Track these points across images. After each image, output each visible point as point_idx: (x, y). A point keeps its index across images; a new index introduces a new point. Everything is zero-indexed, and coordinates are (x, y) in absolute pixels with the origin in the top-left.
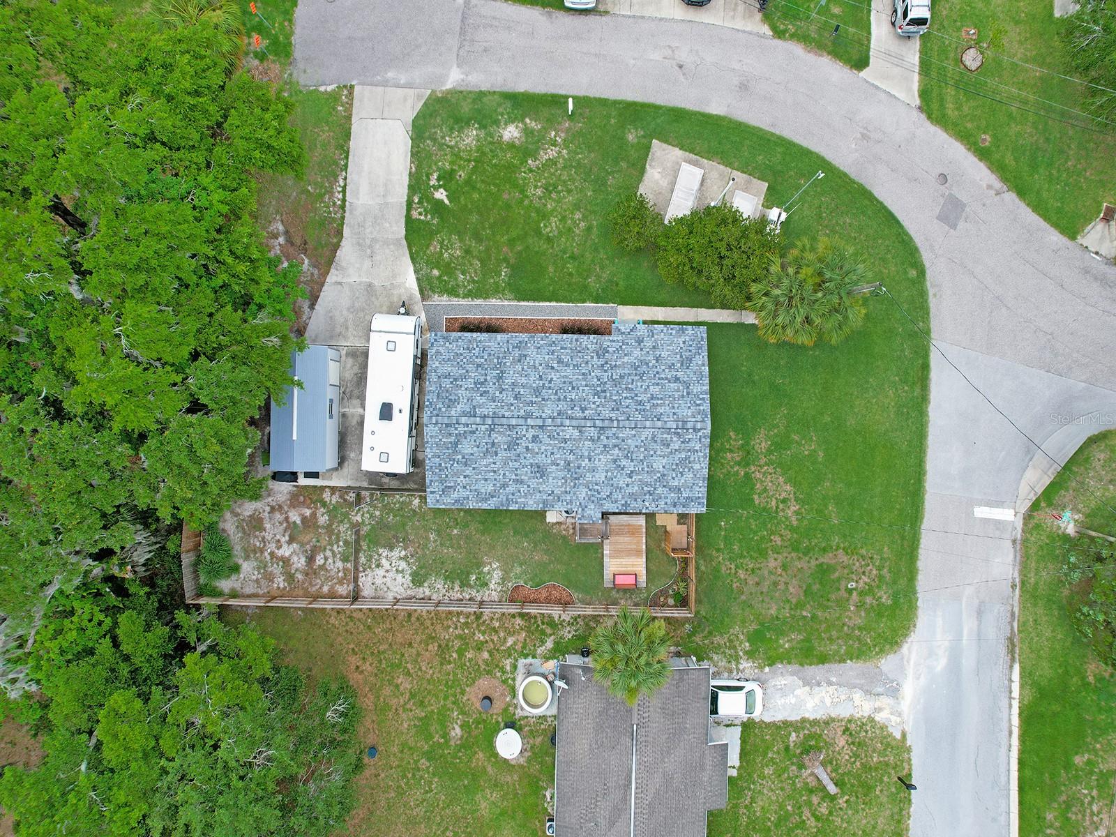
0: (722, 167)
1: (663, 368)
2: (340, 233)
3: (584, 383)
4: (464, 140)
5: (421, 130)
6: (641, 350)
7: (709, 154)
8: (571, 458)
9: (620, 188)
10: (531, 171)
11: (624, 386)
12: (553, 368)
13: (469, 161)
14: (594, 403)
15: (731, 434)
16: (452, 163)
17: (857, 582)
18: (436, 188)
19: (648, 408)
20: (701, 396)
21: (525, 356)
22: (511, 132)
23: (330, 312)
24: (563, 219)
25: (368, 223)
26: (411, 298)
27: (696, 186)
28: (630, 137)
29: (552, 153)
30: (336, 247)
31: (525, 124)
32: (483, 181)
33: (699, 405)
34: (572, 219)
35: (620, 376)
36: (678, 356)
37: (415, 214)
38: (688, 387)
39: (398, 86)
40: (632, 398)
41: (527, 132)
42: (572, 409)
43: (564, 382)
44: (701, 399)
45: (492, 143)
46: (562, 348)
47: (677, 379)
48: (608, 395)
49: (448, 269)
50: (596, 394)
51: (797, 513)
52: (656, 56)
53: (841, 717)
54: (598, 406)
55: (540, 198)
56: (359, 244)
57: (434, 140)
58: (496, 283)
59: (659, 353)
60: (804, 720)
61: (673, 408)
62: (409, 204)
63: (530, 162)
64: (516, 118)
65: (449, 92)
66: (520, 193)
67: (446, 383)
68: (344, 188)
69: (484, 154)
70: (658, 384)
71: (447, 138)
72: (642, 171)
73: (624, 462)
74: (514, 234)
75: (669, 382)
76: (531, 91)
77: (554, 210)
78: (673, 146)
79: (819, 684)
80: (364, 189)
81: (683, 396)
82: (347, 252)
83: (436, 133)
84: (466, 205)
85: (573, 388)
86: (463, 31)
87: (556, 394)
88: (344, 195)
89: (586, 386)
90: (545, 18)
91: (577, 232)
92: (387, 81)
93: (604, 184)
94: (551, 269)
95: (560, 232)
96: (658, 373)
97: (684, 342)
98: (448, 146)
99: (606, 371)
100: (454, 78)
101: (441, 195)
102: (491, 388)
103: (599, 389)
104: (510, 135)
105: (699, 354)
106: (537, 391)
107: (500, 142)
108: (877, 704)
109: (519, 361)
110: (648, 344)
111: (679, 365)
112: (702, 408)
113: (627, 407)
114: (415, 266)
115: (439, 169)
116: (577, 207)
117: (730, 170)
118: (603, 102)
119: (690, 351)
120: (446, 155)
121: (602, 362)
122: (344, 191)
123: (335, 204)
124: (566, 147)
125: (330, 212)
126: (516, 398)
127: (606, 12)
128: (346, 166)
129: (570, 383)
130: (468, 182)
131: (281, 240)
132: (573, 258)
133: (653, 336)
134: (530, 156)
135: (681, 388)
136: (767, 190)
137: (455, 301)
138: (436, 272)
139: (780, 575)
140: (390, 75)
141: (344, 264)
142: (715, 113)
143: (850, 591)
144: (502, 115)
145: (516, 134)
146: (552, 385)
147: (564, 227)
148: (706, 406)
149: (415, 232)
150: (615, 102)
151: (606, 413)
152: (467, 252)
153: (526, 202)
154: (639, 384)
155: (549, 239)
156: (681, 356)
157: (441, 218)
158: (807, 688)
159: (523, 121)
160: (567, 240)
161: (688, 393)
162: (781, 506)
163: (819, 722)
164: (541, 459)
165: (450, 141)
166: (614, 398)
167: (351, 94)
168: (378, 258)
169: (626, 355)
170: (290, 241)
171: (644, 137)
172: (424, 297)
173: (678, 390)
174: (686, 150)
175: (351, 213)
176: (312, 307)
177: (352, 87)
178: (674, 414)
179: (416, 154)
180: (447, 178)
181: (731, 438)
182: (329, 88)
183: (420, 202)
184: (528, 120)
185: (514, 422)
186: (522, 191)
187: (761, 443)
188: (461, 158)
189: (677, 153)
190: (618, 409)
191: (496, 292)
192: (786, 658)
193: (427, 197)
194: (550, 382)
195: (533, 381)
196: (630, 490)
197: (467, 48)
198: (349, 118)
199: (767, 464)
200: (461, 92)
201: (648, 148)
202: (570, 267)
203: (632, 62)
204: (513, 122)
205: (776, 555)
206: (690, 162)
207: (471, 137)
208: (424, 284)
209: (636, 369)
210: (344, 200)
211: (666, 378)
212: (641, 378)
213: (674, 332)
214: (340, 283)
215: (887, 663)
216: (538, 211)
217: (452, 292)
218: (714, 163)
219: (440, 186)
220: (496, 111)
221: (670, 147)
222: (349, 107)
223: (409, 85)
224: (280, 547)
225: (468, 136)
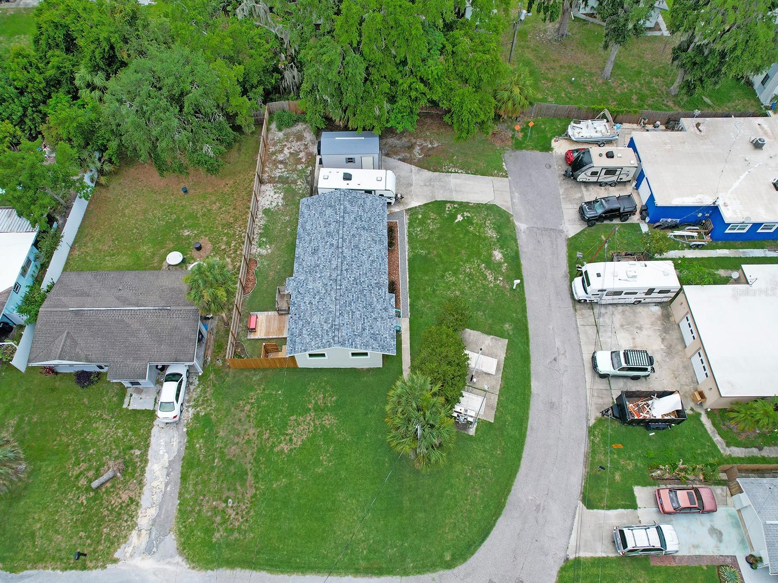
0: (499, 387)
1: (371, 321)
2: (435, 171)
3: (361, 273)
4: (489, 230)
5: (491, 208)
6: (381, 310)
8: (321, 266)
9: (477, 319)
10: (479, 265)
11: (359, 296)
12: (369, 257)
13: (479, 232)
14: (350, 277)
15: (335, 398)
16: (477, 224)
17: (232, 507)
18: (463, 215)
19: (347, 309)
21: (376, 243)
22: (498, 255)
23: (398, 167)
24: (455, 284)
25: (441, 183)
26: (407, 204)
27: (485, 370)
28: (507, 326)
29: (490, 277)
30: (429, 170)
31: (503, 263)
32: (469, 239)
34: (455, 289)
35: (365, 295)
37: (448, 205)
39: (512, 198)
40: (353, 300)
41: (500, 264)
42: (347, 264)
43: (361, 262)
44: (352, 342)
45: (490, 245)
46: (380, 263)
47: (364, 329)
48: (355, 286)
49: (422, 223)
50: (355, 279)
51: (282, 451)
52: (558, 344)
53: (142, 496)
54: (348, 279)
55: (464, 271)
56: (431, 179)
57: (487, 215)
58: (416, 248)
59: (379, 320)
60: (146, 461)
61: (347, 324)
62: (453, 202)
63: (483, 265)
64: (505, 258)
65: (514, 224)
66: (466, 260)
67: (361, 202)
68: (457, 172)
69: (484, 240)
70: (361, 317)
72: (489, 334)
73: (317, 297)
74: (444, 257)
75: (362, 324)
76: (522, 267)
77: (459, 279)
78: (506, 353)
79: (168, 475)
80: (458, 181)
81: (354, 332)
82: (427, 174)
83: (491, 216)
84: (456, 231)
85: (358, 267)
86: (546, 229)
87: (355, 257)
88: (454, 172)
89: (360, 274)
90: (563, 273)
91: (448, 293)
92: (513, 193)
93: (477, 309)
94: (427, 278)
95: (447, 282)
96: (367, 318)
97: (386, 337)
98: (485, 222)
99: (368, 287)
100: (521, 226)
101: (460, 218)
102: (359, 223)
103: (358, 281)
104: (496, 255)
105: (379, 346)
106: (357, 247)
107: (491, 249)
108: (143, 532)
109: (373, 240)
110: (385, 315)
111: (372, 331)
113: (348, 296)
114: (422, 206)
115: (472, 217)
116: (462, 292)
117: (498, 393)
118: (524, 309)
119: (381, 340)
120: (480, 221)
121: (373, 285)
122: (455, 172)
123: (449, 168)
124: (494, 286)
125: (445, 166)
126: (353, 235)
127: (576, 310)
128: (469, 174)
130: (468, 232)
131: (430, 146)
133: (389, 318)
134: (486, 265)
135: (359, 331)
136: (489, 422)
137: (406, 227)
138: (420, 216)
139: (243, 439)
140: (517, 194)
141: (421, 172)
142: (532, 384)
143: (226, 501)
144: (507, 251)
145: (497, 258)
146: (360, 255)
147: (450, 285)
148: (347, 346)
149: (439, 205)
150: (525, 317)
151: (345, 283)
152: (432, 232)
153: (461, 263)
154: (361, 305)
155: (443, 276)
156: (378, 334)
157: (448, 218)
158: (167, 465)
159: (505, 262)
160: (444, 287)
161: (355, 335)
162: (288, 438)
163: (143, 475)
164: (321, 250)
165: (488, 223)
166: (353, 289)
167: (504, 176)
168: (425, 188)
169: (377, 300)
170: (430, 149)
171: (508, 334)
172: (407, 210)
173: (357, 329)
174: (505, 362)
175: (446, 175)
176: (399, 159)
177: (507, 177)
178: (344, 324)
179: (478, 207)
180: (469, 221)
181: (332, 397)
182: (505, 167)
183: (454, 208)
184: (506, 264)
185: (341, 232)
186: (467, 261)
187: (329, 420)
188: (480, 228)
189: (503, 356)
190: (346, 290)
191: (412, 248)
192: (190, 446)
193: (458, 211)
194: (362, 254)
195: (363, 245)
196: (302, 304)
197: (538, 232)
198: (492, 175)
199: (315, 424)
200: (514, 230)
201: (502, 336)
203: (551, 327)
204: (503, 256)
205: (257, 434)
206: (498, 364)
207: (491, 234)
208: (414, 211)
209: (369, 305)
210: (451, 172)
211: (364, 323)
212: (364, 307)
214: (411, 171)
215: (171, 541)
216: (457, 270)
217: (411, 225)
218: (500, 382)
219: (464, 217)
220: (508, 247)
221: (505, 351)
222: (498, 176)
223: (513, 204)
224: (288, 148)
225: (492, 232)
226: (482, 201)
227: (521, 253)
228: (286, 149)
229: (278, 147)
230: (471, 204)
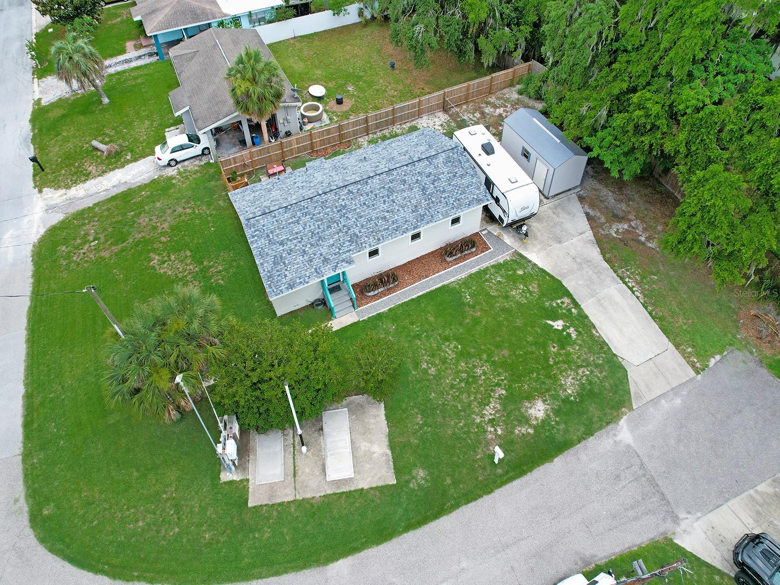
1: (297, 248)
2: (608, 261)
3: (358, 210)
4: (573, 379)
5: (614, 366)
6: (321, 255)
7: (329, 502)
8: (345, 171)
9: (407, 418)
10: (498, 385)
11: (325, 221)
12: (388, 212)
13: (556, 363)
14: (343, 200)
15: (222, 282)
16: (568, 354)
17: (90, 246)
18: (565, 328)
19: (298, 213)
20: (256, 238)
21: (413, 212)
22: (538, 410)
23: (573, 216)
24: (444, 361)
25: (594, 277)
26: (526, 248)
28: (421, 473)
29: (489, 411)
30: (603, 252)
31: (530, 426)
32: (533, 353)
33: (255, 231)
34: (436, 365)
35: (331, 227)
36: (287, 262)
37: (566, 300)
38: (270, 241)
39: (663, 395)
40: (314, 215)
41: (525, 420)
42: (359, 189)
43: (373, 205)
44: (256, 236)
45: (548, 390)
46: (388, 229)
47: (282, 243)
48: (335, 210)
49: (513, 279)
50: (344, 207)
51: (151, 260)
54: (339, 199)
55: (475, 367)
56: (588, 261)
57: (597, 366)
58: (468, 288)
59: (305, 258)
61: (277, 221)
62: (576, 305)
63: (504, 392)
64: (543, 427)
65: (618, 418)
66: (494, 361)
67: (460, 171)
68: (633, 292)
69: (549, 377)
70: (297, 233)
71: (588, 373)
72: (392, 446)
74: (478, 328)
75: (287, 239)
76: (547, 464)
77: (457, 364)
78: (371, 488)
80: (618, 297)
81: (272, 232)
82: (594, 253)
83: (601, 372)
84: (532, 327)
85: (365, 204)
86: (652, 482)
87: (376, 195)
88: (628, 287)
89: (355, 210)
90: (588, 553)
91: (425, 357)
92: (676, 394)
93: (423, 412)
94: (431, 319)
95: (440, 349)
96: (300, 242)
97: (286, 276)
98: (582, 366)
99: (344, 226)
100: (624, 433)
101: (558, 325)
102: (426, 181)
103: (344, 211)
104: (538, 408)
105: (268, 271)
106: (391, 191)
107: (542, 394)
109: (416, 206)
110: (317, 262)
111: (284, 255)
112: (253, 229)
113: (315, 207)
114: (539, 268)
115: (575, 343)
116: (438, 377)
118: (470, 497)
119: (278, 271)
120: (578, 358)
121: (351, 232)
122: (631, 289)
123: (629, 278)
124: (479, 426)
125: (628, 270)
126: (404, 181)
128: (646, 308)
129: (368, 207)
130: (544, 346)
131: (643, 239)
132: (418, 337)
133: (316, 269)
134: (506, 398)
135: (276, 238)
137: (492, 262)
138: (520, 272)
139: (157, 222)
140: (678, 401)
141: (589, 246)
144: (557, 423)
145: (532, 412)
146: (381, 199)
147: (439, 355)
148: (248, 232)
149: (557, 288)
150: (457, 506)
152: (507, 297)
153: (485, 356)
154: (313, 227)
155: (447, 339)
156: (284, 263)
157: (543, 308)
159: (535, 428)
160: (431, 347)
161: (268, 236)
162: (165, 259)
164: (367, 163)
165: (583, 372)
166: (329, 210)
167: (693, 366)
168: (570, 260)
169: (333, 245)
170: (639, 242)
171: (408, 482)
172: (516, 253)
173: (277, 236)
175: (612, 277)
176: (587, 214)
177: (698, 373)
178: (275, 217)
179: (602, 346)
180: (563, 340)
181: (222, 280)
182: (712, 361)
183: (569, 310)
184: (531, 431)
186: (494, 363)
187: (194, 287)
188: (565, 362)
190: (323, 203)
191: (465, 283)
193: (567, 316)
194: (385, 201)
195: (398, 198)
197: (636, 468)
198: (677, 346)
199: (185, 277)
200: (608, 423)
201: (398, 471)
202: (416, 328)
203: (464, 565)
204: (543, 421)
207: (570, 385)
208: (523, 261)
209: (320, 237)
210: (625, 283)
211: (291, 241)
212: (313, 233)
213: (298, 281)
214: (581, 234)
216: (470, 355)
217: (498, 267)
219: (564, 330)
220: (566, 423)
222: (686, 356)
223: (655, 401)
224: (504, 111)
225: (573, 384)
226: (616, 348)
227: (571, 451)
228: (502, 109)
229: (497, 102)
230: (594, 332)
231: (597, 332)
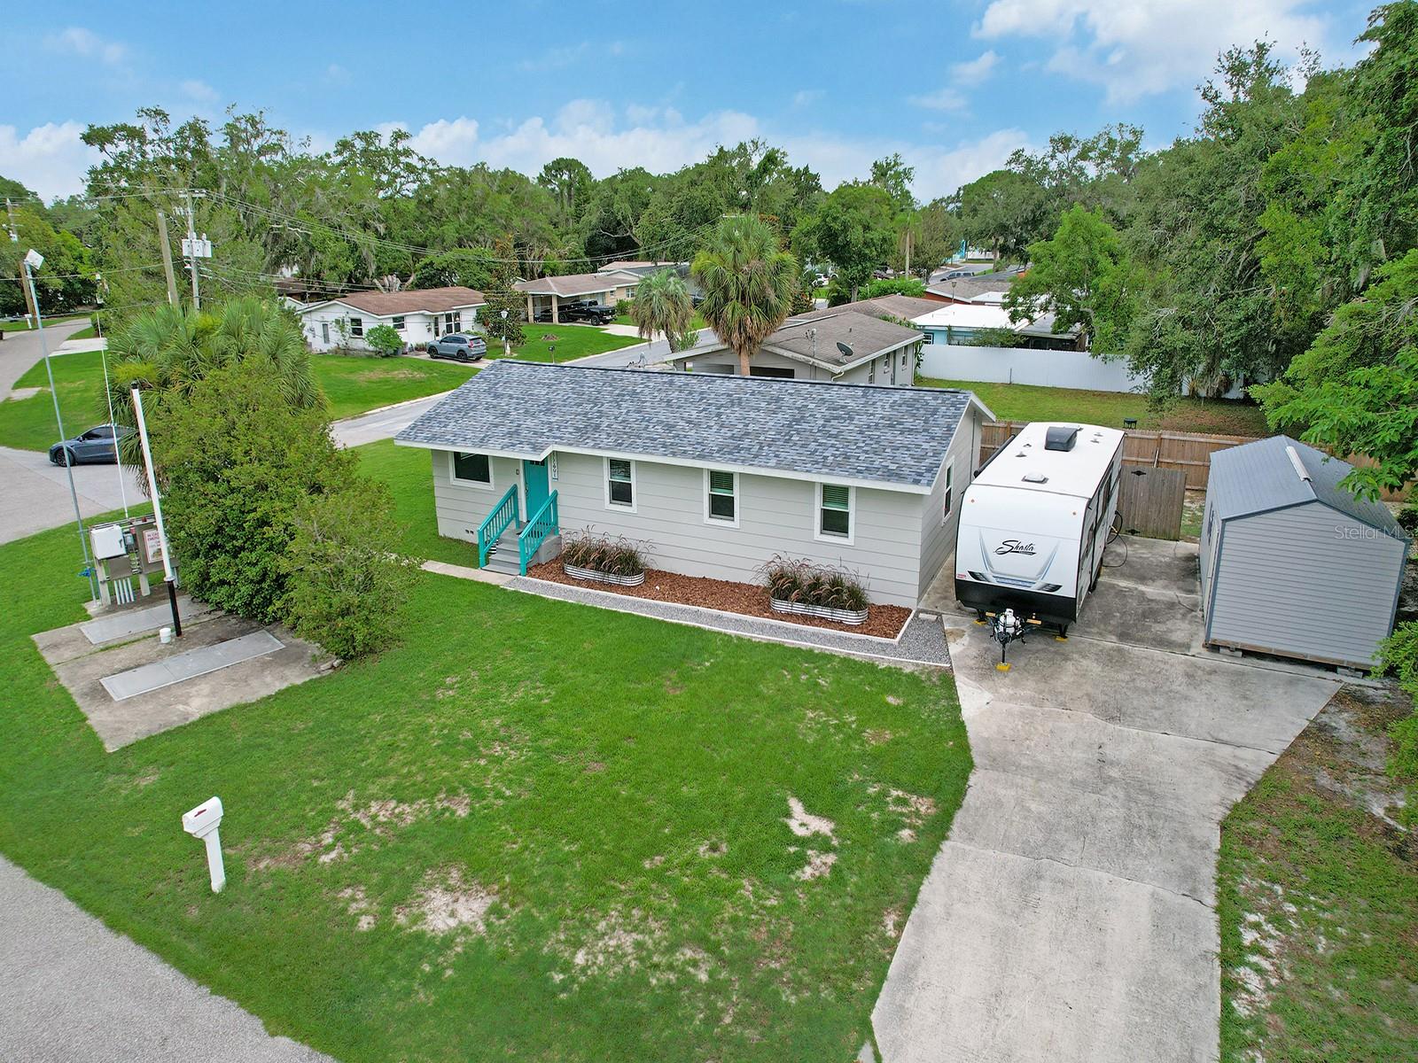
4: (639, 946)
10: (478, 794)
13: (659, 876)
18: (815, 841)
20: (482, 380)
22: (453, 911)
24: (486, 697)
29: (381, 811)
31: (383, 917)
32: (646, 813)
33: (492, 374)
34: (464, 692)
36: (471, 414)
37: (923, 806)
38: (491, 388)
41: (399, 893)
44: (485, 378)
45: (543, 902)
49: (855, 700)
55: (507, 739)
57: (761, 992)
61: (531, 375)
62: (936, 831)
63: (462, 812)
64: (399, 946)
66: (550, 761)
69: (590, 880)
71: (703, 977)
77: (492, 714)
88: (1230, 933)
91: (474, 674)
95: (514, 681)
96: (519, 404)
97: (445, 426)
98: (714, 949)
101: (808, 824)
104: (460, 906)
105: (437, 414)
107: (514, 893)
115: (784, 889)
116: (433, 706)
119: (446, 418)
120: (734, 921)
122: (1235, 945)
130: (695, 827)
132: (523, 649)
134: (447, 826)
138: (894, 700)
144: (433, 979)
145: (439, 899)
147: (498, 686)
149: (938, 771)
152: (784, 710)
153: (551, 742)
155: (553, 680)
159: (384, 929)
160: (509, 670)
161: (497, 384)
165: (695, 964)
168: (1081, 756)
172: (945, 673)
180: (766, 856)
183: (895, 825)
184: (365, 925)
186: (541, 761)
188: (682, 894)
204: (419, 937)
207: (607, 947)
208: (936, 691)
216: (534, 722)
217: (859, 667)
219: (803, 843)
225: (616, 955)
230: (890, 920)
231: (900, 927)
